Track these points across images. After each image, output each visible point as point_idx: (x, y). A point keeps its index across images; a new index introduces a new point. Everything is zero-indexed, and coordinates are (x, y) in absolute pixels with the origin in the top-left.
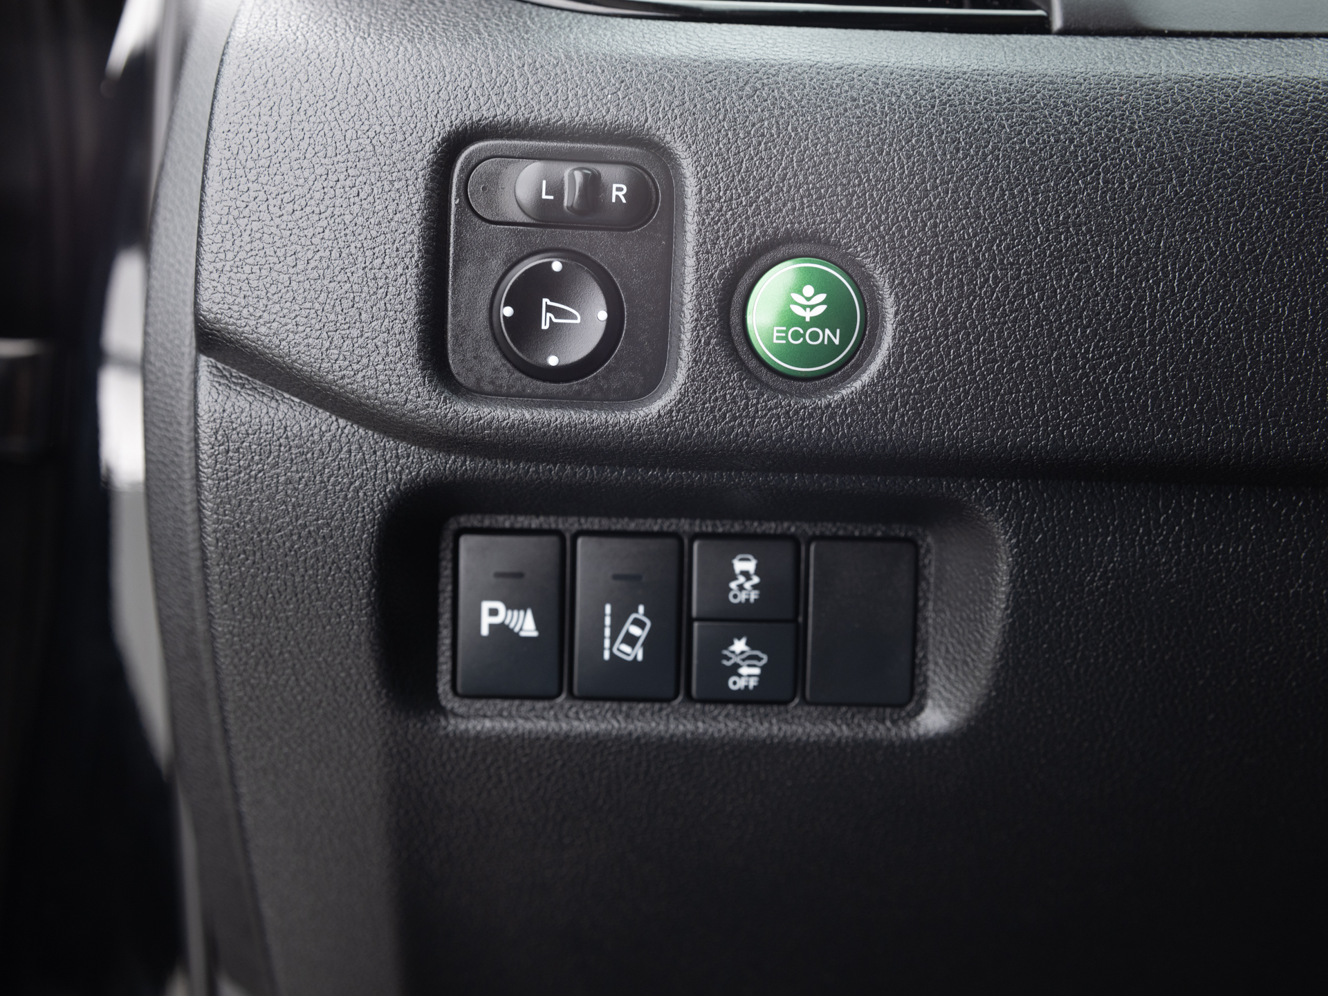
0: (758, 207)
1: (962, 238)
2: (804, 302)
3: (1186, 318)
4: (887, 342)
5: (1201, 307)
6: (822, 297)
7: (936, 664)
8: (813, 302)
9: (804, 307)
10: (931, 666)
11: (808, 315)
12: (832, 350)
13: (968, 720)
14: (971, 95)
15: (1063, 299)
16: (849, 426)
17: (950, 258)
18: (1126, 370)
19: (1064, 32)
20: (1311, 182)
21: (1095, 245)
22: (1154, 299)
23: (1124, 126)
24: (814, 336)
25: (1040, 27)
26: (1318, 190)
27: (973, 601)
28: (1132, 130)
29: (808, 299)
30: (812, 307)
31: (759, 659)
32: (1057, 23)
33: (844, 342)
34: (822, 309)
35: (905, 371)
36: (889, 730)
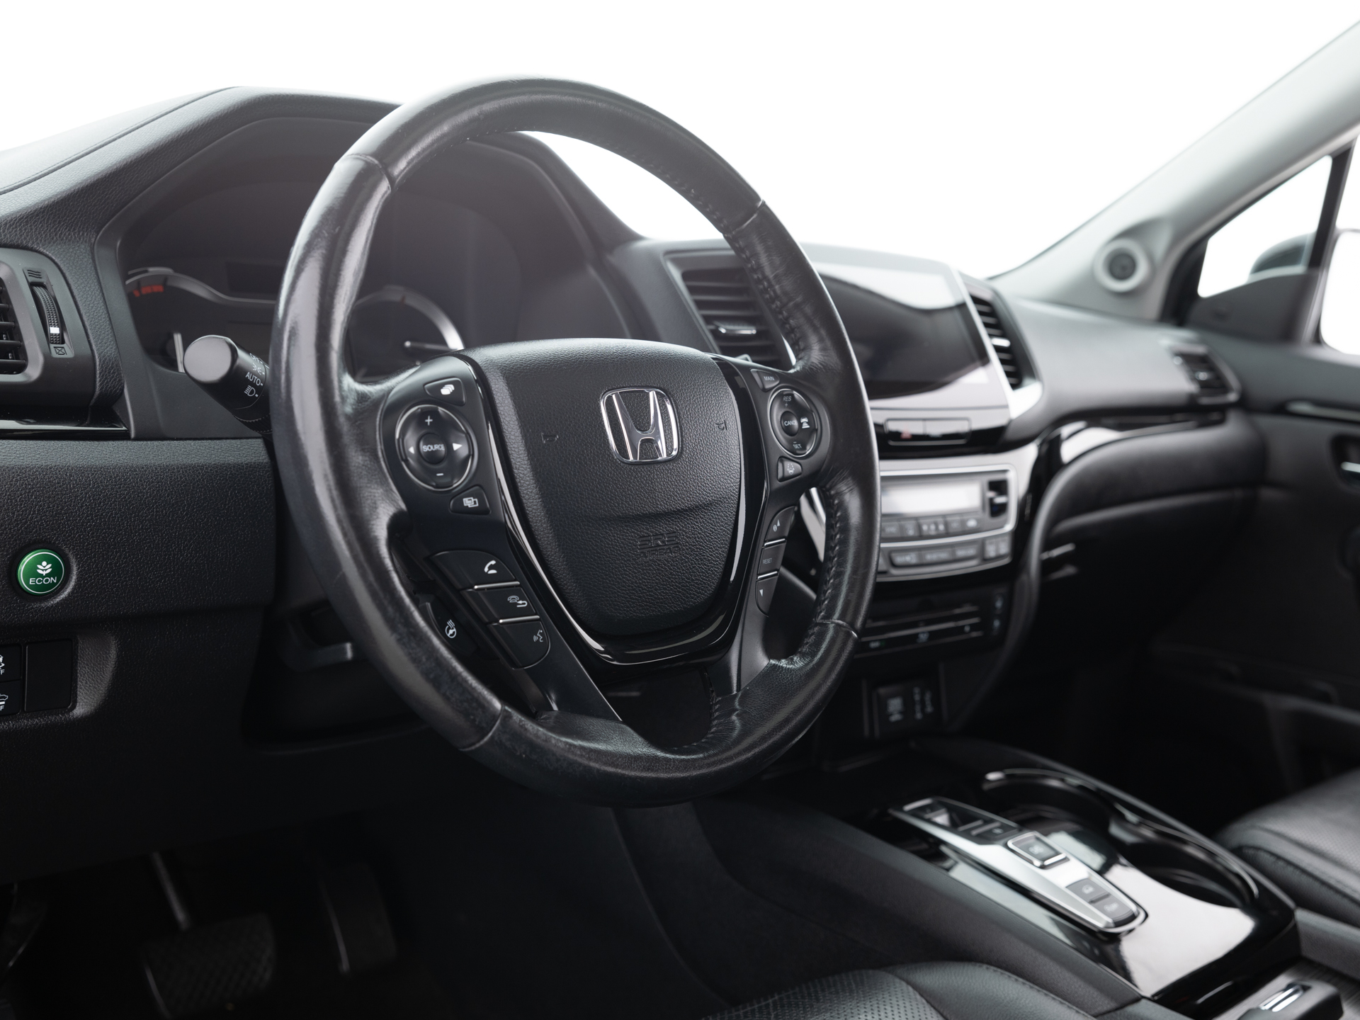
0: (22, 531)
1: (103, 538)
2: (43, 568)
3: (186, 560)
4: (74, 578)
5: (191, 556)
6: (50, 565)
7: (81, 688)
8: (46, 568)
9: (43, 570)
10: (78, 689)
11: (44, 573)
12: (53, 584)
13: (95, 710)
14: (104, 479)
15: (141, 558)
16: (60, 613)
17: (99, 546)
18: (165, 582)
19: (136, 439)
20: (229, 507)
21: (153, 536)
22: (175, 555)
23: (163, 489)
24: (47, 581)
25: (125, 436)
26: (231, 510)
27: (99, 664)
28: (166, 490)
29: (44, 567)
30: (46, 570)
31: (5, 698)
32: (133, 435)
33: (58, 581)
34: (50, 570)
35: (82, 590)
36: (61, 718)
